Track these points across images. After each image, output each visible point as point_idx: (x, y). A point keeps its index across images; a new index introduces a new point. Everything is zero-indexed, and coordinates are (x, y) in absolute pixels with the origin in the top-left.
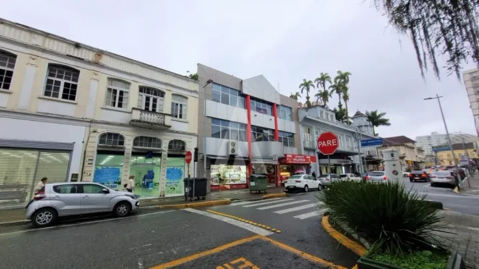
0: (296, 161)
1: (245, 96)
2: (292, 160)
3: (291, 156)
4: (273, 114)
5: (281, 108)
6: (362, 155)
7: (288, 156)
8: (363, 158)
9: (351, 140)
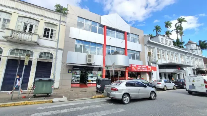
0: (139, 69)
1: (103, 26)
2: (136, 69)
3: (135, 66)
4: (125, 39)
5: (131, 35)
6: (193, 67)
7: (133, 66)
8: (193, 69)
9: (184, 58)
